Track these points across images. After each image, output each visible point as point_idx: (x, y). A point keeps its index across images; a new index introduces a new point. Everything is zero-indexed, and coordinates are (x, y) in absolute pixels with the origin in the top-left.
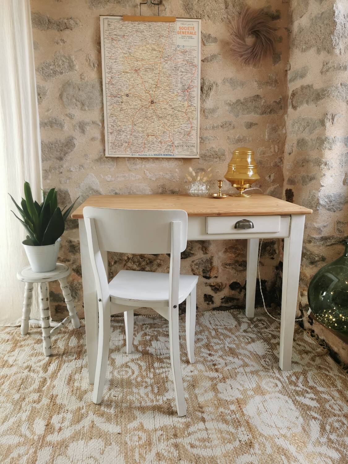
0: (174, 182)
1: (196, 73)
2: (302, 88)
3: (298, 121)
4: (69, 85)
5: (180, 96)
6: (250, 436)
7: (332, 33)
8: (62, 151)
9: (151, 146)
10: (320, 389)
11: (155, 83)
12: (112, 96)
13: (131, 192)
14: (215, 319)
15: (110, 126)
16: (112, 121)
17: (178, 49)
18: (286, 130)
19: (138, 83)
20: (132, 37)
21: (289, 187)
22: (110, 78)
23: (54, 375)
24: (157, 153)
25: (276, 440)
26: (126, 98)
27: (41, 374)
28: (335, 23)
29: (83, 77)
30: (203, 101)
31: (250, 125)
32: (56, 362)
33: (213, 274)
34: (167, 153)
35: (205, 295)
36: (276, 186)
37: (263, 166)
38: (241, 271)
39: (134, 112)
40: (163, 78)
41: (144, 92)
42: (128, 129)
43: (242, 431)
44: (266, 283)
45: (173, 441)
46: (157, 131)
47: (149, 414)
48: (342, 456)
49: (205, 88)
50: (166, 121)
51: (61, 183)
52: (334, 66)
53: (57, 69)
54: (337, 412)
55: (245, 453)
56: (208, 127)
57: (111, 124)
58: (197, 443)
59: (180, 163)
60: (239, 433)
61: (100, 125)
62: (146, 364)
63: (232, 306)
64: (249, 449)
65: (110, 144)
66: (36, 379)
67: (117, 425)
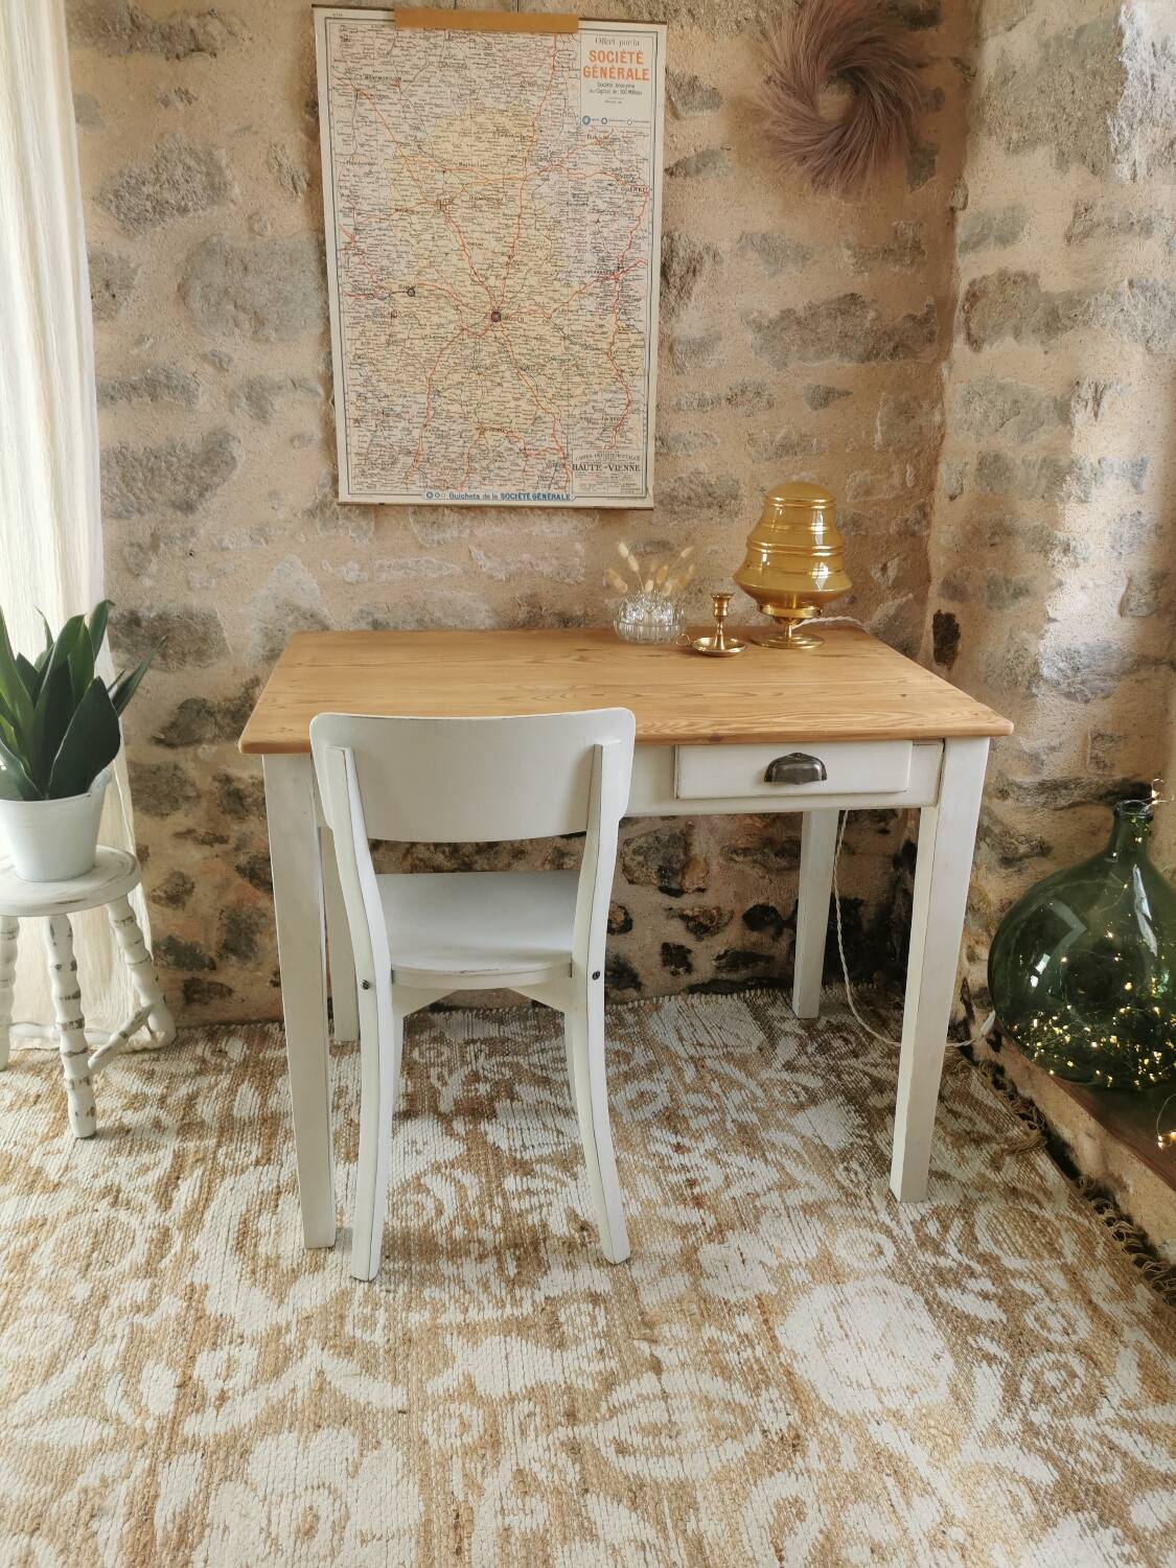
0: (570, 585)
1: (646, 217)
2: (1004, 278)
3: (986, 393)
4: (211, 253)
5: (591, 294)
6: (795, 1417)
7: (1108, 106)
8: (191, 481)
9: (492, 467)
10: (1011, 1262)
11: (505, 250)
12: (359, 292)
13: (427, 619)
14: (696, 1022)
15: (353, 397)
16: (361, 380)
17: (586, 129)
18: (943, 414)
19: (447, 250)
20: (426, 85)
21: (947, 607)
22: (351, 231)
23: (193, 1218)
24: (513, 490)
25: (873, 1428)
26: (408, 299)
27: (152, 1215)
28: (1120, 72)
29: (256, 227)
30: (668, 311)
31: (825, 397)
32: (195, 1175)
33: (691, 881)
34: (545, 491)
35: (666, 946)
36: (904, 599)
37: (863, 533)
38: (780, 871)
39: (432, 351)
40: (532, 232)
41: (468, 283)
42: (415, 409)
43: (771, 1401)
44: (862, 909)
45: (563, 1433)
46: (512, 416)
47: (492, 1344)
48: (1063, 1475)
49: (677, 268)
50: (542, 381)
51: (190, 588)
52: (1109, 221)
53: (166, 195)
54: (1057, 1338)
55: (778, 1470)
56: (683, 402)
57: (357, 388)
58: (637, 1440)
59: (589, 523)
60: (763, 1407)
61: (318, 395)
62: (480, 1182)
63: (752, 979)
64: (790, 1458)
65: (354, 460)
66: (138, 1233)
67: (394, 1384)
